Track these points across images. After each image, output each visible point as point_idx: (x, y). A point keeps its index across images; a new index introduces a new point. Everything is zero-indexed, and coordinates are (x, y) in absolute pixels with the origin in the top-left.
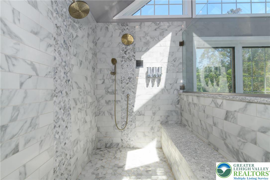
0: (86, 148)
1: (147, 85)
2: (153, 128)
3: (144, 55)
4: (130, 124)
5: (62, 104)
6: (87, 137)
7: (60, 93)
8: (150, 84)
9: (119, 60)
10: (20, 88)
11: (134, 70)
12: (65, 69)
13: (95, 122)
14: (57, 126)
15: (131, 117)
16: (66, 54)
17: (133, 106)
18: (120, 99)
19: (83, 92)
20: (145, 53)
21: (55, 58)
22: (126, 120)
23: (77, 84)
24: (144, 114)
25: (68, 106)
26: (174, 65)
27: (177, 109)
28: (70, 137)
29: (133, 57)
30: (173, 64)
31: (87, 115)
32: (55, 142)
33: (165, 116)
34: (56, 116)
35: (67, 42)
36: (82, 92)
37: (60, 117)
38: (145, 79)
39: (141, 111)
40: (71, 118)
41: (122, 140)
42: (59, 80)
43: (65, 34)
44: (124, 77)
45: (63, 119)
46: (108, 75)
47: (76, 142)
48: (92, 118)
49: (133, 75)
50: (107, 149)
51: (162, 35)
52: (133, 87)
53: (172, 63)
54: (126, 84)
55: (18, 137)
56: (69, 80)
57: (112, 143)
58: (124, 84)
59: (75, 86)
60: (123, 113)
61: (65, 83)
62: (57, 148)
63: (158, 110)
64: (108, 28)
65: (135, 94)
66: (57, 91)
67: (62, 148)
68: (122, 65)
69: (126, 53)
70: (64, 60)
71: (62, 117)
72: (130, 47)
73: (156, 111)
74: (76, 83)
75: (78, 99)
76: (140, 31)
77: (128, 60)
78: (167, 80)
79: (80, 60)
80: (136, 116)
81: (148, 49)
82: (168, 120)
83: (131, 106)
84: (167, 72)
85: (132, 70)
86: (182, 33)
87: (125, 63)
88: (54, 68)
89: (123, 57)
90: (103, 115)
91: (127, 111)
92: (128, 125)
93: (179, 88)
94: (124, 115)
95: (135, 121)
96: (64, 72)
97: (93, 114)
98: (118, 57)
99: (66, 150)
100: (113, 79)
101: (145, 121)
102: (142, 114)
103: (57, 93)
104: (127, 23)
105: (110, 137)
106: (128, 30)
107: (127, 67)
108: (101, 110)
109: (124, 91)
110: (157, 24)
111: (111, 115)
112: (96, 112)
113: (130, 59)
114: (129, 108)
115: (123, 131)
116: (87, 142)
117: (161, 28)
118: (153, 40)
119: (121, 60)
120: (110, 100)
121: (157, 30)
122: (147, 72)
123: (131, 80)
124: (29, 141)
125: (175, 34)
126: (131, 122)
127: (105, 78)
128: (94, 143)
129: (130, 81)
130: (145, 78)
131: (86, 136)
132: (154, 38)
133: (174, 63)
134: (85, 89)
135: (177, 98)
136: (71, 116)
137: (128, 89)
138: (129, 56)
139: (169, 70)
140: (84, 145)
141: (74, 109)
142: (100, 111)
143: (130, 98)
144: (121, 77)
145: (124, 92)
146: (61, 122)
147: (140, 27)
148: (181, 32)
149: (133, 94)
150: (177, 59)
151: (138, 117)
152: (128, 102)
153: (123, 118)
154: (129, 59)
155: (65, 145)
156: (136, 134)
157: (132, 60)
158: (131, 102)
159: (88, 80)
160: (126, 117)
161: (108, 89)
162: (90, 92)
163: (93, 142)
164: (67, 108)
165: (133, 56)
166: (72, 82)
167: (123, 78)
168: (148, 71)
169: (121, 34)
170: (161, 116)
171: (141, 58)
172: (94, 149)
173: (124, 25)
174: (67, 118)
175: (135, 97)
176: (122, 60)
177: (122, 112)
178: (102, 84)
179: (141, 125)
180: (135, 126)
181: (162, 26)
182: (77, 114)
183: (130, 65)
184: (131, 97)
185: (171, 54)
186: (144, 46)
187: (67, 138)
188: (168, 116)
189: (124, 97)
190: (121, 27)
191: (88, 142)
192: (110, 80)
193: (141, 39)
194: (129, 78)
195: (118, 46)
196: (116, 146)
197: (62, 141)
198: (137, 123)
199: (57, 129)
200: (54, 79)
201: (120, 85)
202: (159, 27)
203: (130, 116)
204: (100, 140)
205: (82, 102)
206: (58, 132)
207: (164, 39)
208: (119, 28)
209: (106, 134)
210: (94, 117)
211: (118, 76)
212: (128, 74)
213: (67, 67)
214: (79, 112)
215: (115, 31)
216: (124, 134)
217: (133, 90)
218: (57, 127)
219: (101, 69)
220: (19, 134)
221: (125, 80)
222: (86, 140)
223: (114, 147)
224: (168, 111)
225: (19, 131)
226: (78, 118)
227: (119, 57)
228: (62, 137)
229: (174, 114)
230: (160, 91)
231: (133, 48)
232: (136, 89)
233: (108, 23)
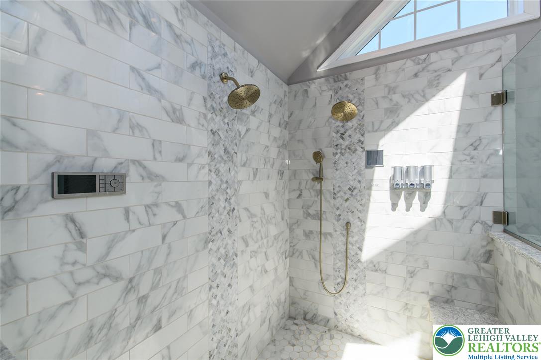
0: (265, 318)
1: (394, 206)
2: (409, 307)
3: (385, 137)
4: (353, 286)
5: (222, 251)
6: (268, 297)
7: (219, 234)
8: (402, 203)
9: (328, 152)
10: (163, 243)
11: (362, 172)
12: (227, 193)
13: (286, 269)
14: (215, 285)
15: (356, 271)
16: (228, 169)
17: (360, 249)
18: (332, 231)
19: (259, 221)
20: (386, 134)
21: (210, 183)
22: (343, 276)
23: (248, 210)
24: (385, 271)
25: (231, 252)
26: (472, 158)
27: (483, 275)
28: (237, 301)
29: (360, 144)
30: (469, 155)
31: (267, 259)
32: (211, 312)
33: (443, 285)
34: (212, 272)
35: (230, 149)
36: (257, 221)
37: (219, 272)
38: (389, 192)
39: (379, 262)
40: (237, 270)
41: (336, 314)
42: (217, 215)
43: (226, 137)
44: (339, 187)
45: (224, 274)
46: (309, 183)
47: (246, 308)
48: (279, 261)
49: (359, 182)
50: (306, 322)
51: (437, 84)
52: (360, 208)
53: (465, 152)
54: (344, 202)
55: (160, 309)
56: (234, 209)
57: (316, 315)
58: (339, 201)
59: (244, 215)
60: (338, 261)
61: (228, 216)
62: (213, 320)
63: (423, 268)
64: (308, 90)
65: (363, 223)
66: (214, 232)
67: (223, 320)
68: (335, 163)
69: (344, 136)
70: (225, 180)
71: (221, 272)
72: (354, 123)
73: (418, 269)
74: (246, 209)
75: (251, 235)
76: (375, 85)
77: (348, 150)
78: (449, 195)
79: (253, 168)
80: (367, 273)
81: (394, 124)
82: (451, 297)
83: (354, 247)
84: (451, 177)
85: (357, 172)
86: (503, 70)
87: (342, 157)
88: (209, 198)
89: (337, 145)
90: (300, 257)
91: (347, 257)
92: (349, 286)
93: (489, 219)
94: (340, 264)
95: (363, 282)
96: (225, 198)
97: (280, 255)
98: (327, 147)
99: (228, 323)
100: (317, 190)
101: (387, 285)
102: (380, 270)
103: (214, 235)
104: (345, 75)
105: (313, 303)
106: (347, 89)
107: (347, 166)
108: (296, 247)
109: (340, 215)
110: (421, 62)
111: (313, 260)
112: (286, 251)
113: (353, 148)
114: (351, 252)
115: (339, 297)
116: (268, 306)
117: (431, 67)
118: (409, 102)
119: (333, 153)
120: (312, 231)
121: (421, 74)
122: (393, 178)
123: (354, 193)
124: (175, 312)
125: (478, 77)
126: (356, 281)
127: (303, 187)
128: (284, 307)
129: (351, 195)
130: (389, 190)
131: (265, 296)
132: (412, 95)
133: (474, 153)
134: (264, 214)
135: (483, 247)
136: (238, 267)
137: (348, 211)
138: (351, 141)
139: (457, 170)
140: (261, 312)
141: (242, 254)
142: (294, 249)
143: (352, 232)
144: (334, 186)
145: (340, 217)
146: (220, 279)
147: (375, 75)
148: (498, 67)
149: (359, 223)
150: (484, 142)
151: (371, 275)
152: (347, 239)
153: (338, 270)
154: (349, 148)
155: (226, 315)
156: (365, 310)
157: (357, 152)
158: (355, 239)
159: (270, 197)
160: (345, 268)
161: (308, 209)
162: (274, 217)
163: (280, 305)
164: (231, 254)
165: (360, 141)
166: (238, 211)
167: (337, 189)
168: (394, 176)
169: (333, 100)
170: (432, 284)
171: (378, 145)
172: (283, 318)
173: (339, 79)
174: (230, 271)
175: (364, 231)
176: (335, 151)
177: (335, 257)
178: (298, 198)
179: (378, 293)
180: (364, 291)
181: (435, 62)
182: (248, 261)
183: (352, 161)
184: (354, 229)
185: (465, 128)
186: (386, 117)
187: (230, 304)
188: (454, 287)
189: (340, 226)
190: (334, 84)
191: (270, 306)
192: (311, 191)
193: (377, 104)
194: (350, 189)
195: (327, 124)
196: (323, 323)
197: (221, 308)
198: (369, 287)
199: (213, 290)
200: (209, 215)
201: (332, 201)
202: (427, 66)
203: (352, 268)
204: (295, 303)
205: (257, 239)
206: (216, 296)
207: (442, 93)
208: (330, 88)
209: (304, 294)
210: (283, 260)
211: (327, 185)
212: (349, 181)
213: (230, 189)
214: (251, 257)
215: (321, 94)
216: (341, 303)
217: (360, 215)
218: (214, 288)
219: (295, 170)
220: (162, 305)
221: (341, 192)
222: (267, 303)
223: (320, 323)
224: (454, 274)
225: (161, 302)
226: (250, 268)
227: (330, 145)
228: (222, 302)
229: (472, 284)
230: (430, 223)
231: (360, 125)
232: (367, 212)
233: (307, 82)
